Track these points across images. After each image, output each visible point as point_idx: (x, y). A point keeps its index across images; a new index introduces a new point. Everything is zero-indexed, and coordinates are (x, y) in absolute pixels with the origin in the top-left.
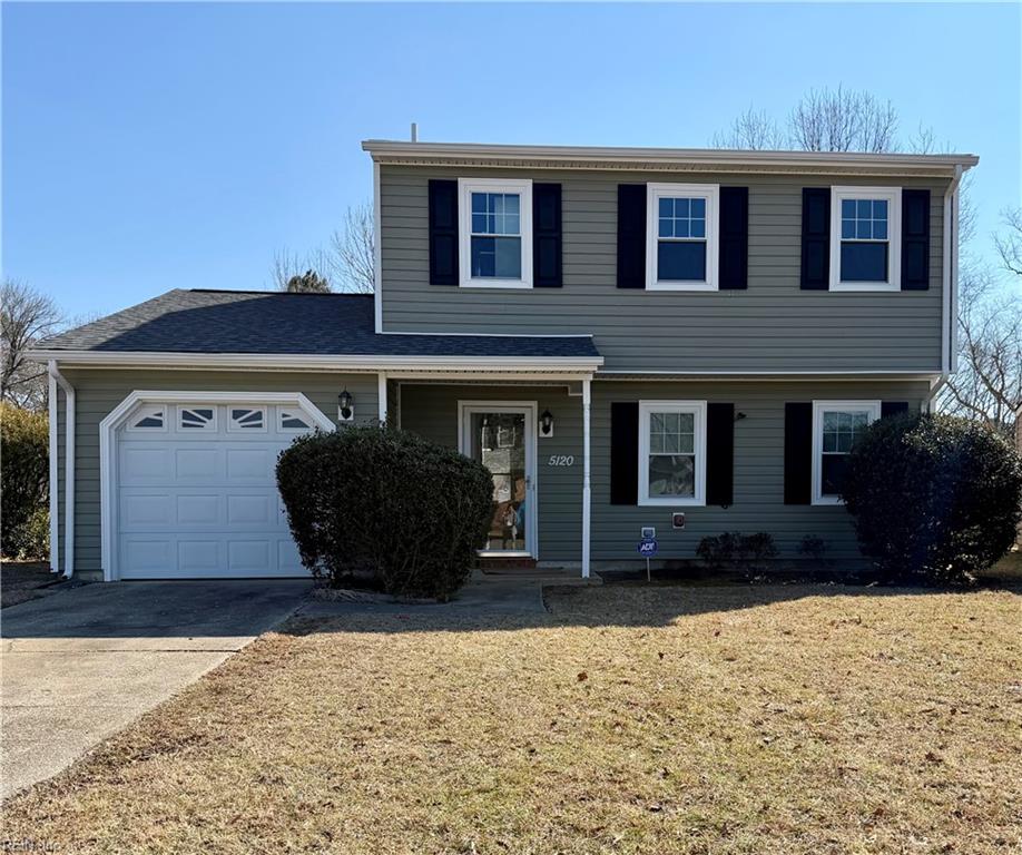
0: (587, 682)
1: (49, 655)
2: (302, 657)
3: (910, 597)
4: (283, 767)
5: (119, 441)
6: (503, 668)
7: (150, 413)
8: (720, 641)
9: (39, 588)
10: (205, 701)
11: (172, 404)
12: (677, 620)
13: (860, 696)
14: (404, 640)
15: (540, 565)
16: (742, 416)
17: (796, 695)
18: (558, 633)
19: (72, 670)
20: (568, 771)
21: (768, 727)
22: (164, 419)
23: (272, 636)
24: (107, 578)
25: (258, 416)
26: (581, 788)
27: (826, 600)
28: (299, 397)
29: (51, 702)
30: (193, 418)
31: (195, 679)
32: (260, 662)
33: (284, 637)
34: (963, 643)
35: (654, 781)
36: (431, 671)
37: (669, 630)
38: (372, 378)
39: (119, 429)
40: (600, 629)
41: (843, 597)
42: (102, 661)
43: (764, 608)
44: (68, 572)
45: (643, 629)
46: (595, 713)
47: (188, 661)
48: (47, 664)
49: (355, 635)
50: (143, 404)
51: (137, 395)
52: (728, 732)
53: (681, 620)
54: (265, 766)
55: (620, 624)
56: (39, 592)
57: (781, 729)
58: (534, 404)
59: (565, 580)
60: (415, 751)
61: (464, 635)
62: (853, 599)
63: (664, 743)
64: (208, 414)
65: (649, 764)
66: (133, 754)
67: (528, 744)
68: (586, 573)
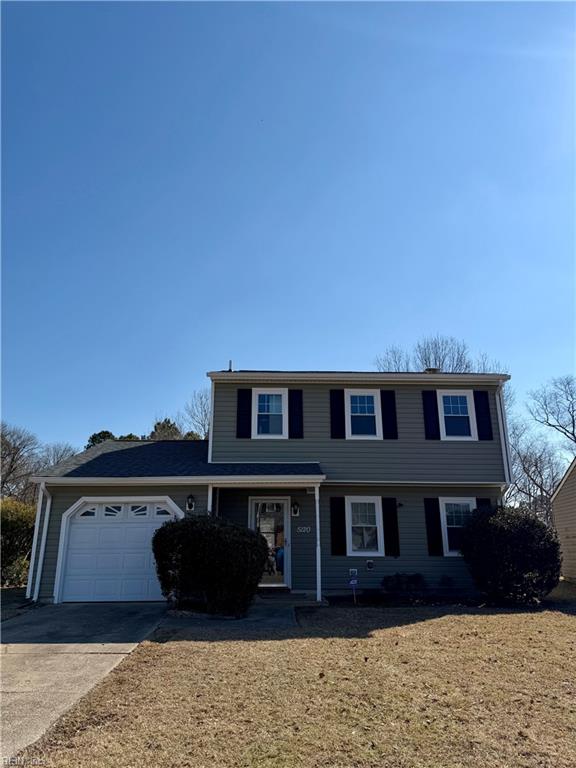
0: (324, 678)
1: (27, 656)
2: (164, 659)
3: (504, 616)
4: (160, 738)
5: (71, 523)
6: (276, 669)
7: (88, 509)
8: (399, 650)
9: (20, 608)
10: (114, 688)
11: (101, 504)
12: (373, 633)
13: (479, 690)
14: (221, 647)
15: (293, 592)
16: (401, 505)
17: (443, 689)
18: (305, 643)
19: (41, 666)
20: (318, 743)
21: (429, 712)
22: (96, 512)
23: (147, 643)
24: (56, 602)
25: (145, 509)
26: (327, 755)
27: (457, 617)
28: (167, 498)
29: (31, 690)
30: (111, 511)
31: (106, 673)
32: (141, 661)
33: (153, 644)
34: (536, 650)
35: (367, 751)
36: (235, 669)
37: (369, 641)
38: (205, 487)
39: (72, 517)
40: (330, 640)
41: (466, 616)
42: (56, 660)
43: (422, 623)
44: (35, 599)
45: (354, 640)
46: (330, 701)
47: (103, 660)
48: (27, 662)
49: (192, 643)
50: (86, 504)
51: (84, 499)
52: (407, 715)
53: (375, 633)
54: (151, 737)
55: (340, 636)
56: (19, 611)
57: (436, 714)
58: (289, 498)
59: (307, 603)
60: (231, 728)
61: (253, 643)
62: (472, 617)
63: (371, 724)
64: (119, 509)
65: (363, 739)
66: (77, 726)
67: (294, 723)
68: (319, 598)
